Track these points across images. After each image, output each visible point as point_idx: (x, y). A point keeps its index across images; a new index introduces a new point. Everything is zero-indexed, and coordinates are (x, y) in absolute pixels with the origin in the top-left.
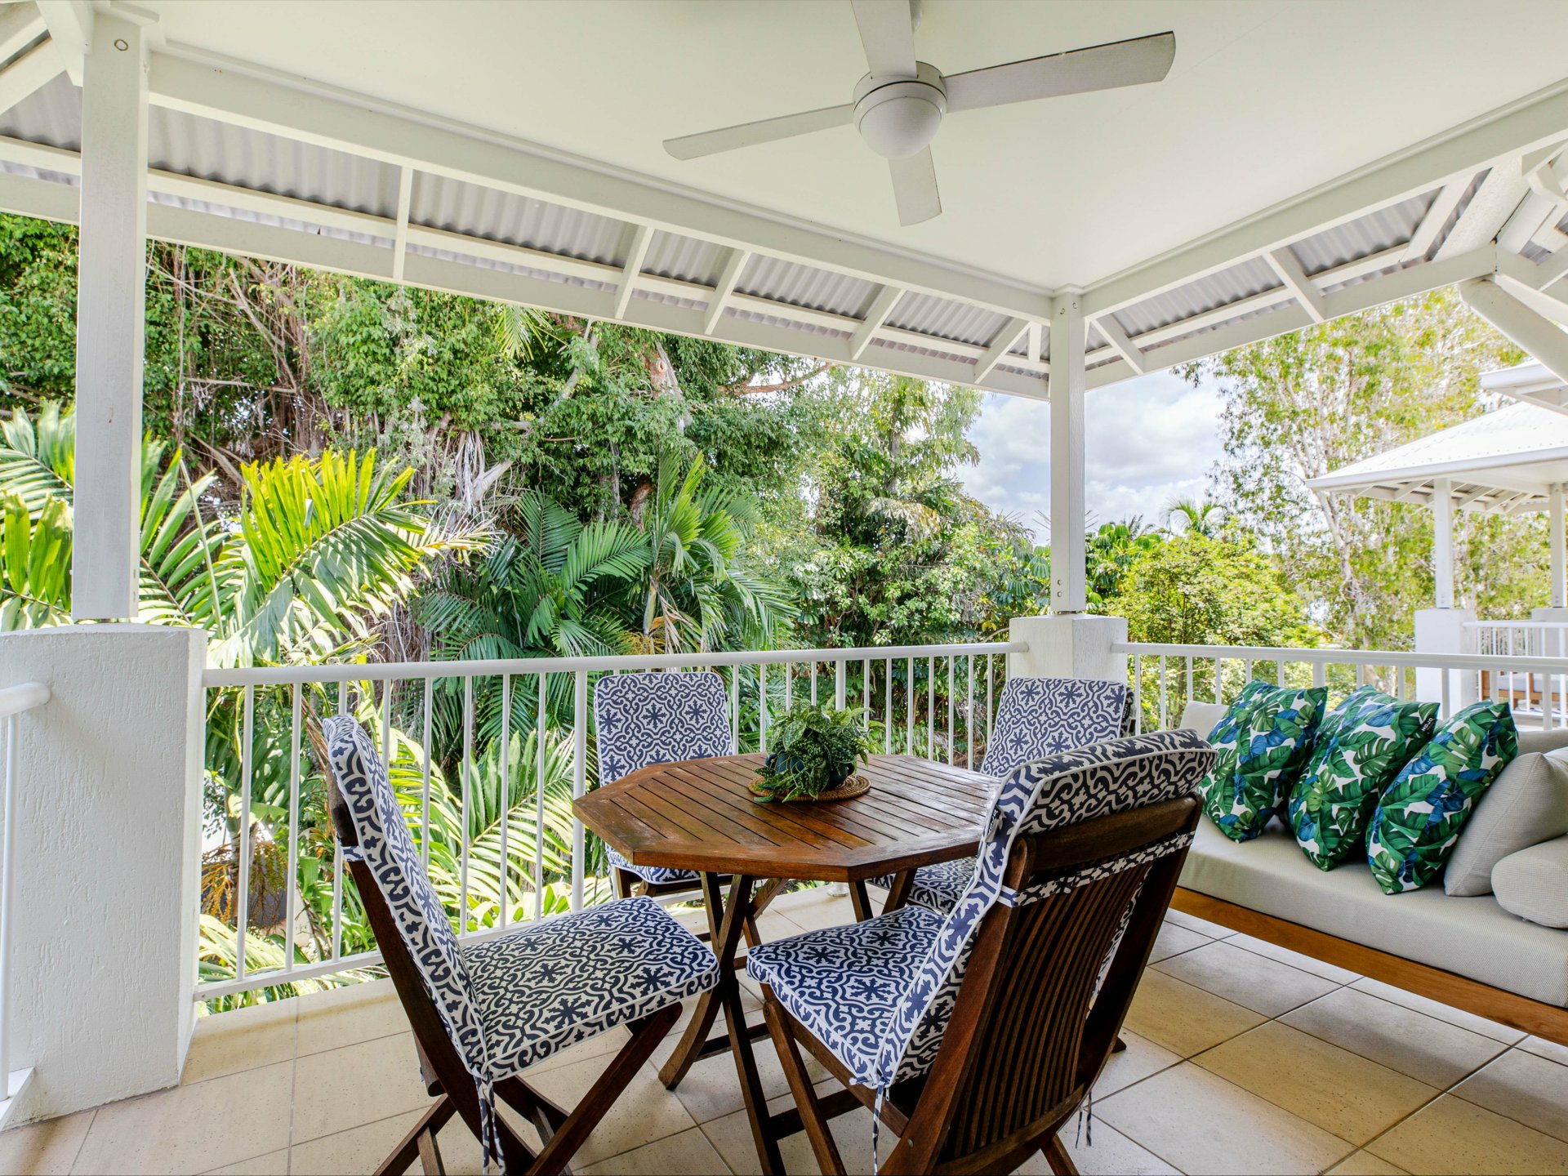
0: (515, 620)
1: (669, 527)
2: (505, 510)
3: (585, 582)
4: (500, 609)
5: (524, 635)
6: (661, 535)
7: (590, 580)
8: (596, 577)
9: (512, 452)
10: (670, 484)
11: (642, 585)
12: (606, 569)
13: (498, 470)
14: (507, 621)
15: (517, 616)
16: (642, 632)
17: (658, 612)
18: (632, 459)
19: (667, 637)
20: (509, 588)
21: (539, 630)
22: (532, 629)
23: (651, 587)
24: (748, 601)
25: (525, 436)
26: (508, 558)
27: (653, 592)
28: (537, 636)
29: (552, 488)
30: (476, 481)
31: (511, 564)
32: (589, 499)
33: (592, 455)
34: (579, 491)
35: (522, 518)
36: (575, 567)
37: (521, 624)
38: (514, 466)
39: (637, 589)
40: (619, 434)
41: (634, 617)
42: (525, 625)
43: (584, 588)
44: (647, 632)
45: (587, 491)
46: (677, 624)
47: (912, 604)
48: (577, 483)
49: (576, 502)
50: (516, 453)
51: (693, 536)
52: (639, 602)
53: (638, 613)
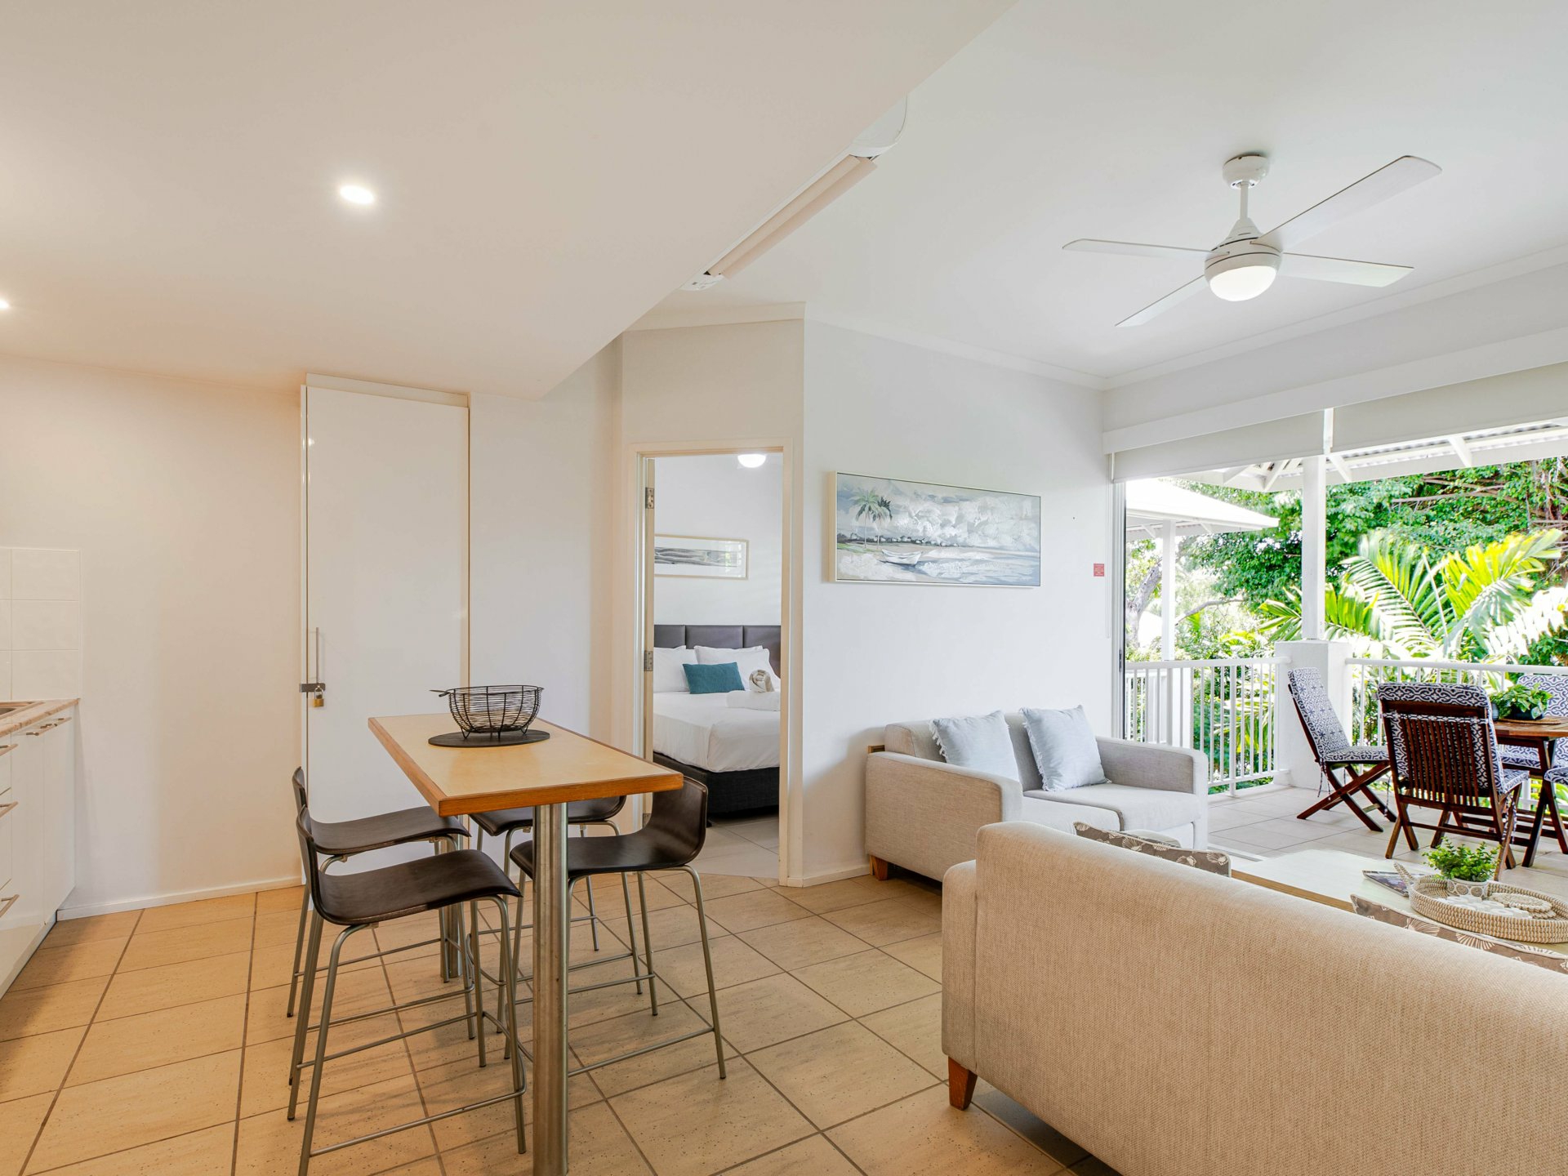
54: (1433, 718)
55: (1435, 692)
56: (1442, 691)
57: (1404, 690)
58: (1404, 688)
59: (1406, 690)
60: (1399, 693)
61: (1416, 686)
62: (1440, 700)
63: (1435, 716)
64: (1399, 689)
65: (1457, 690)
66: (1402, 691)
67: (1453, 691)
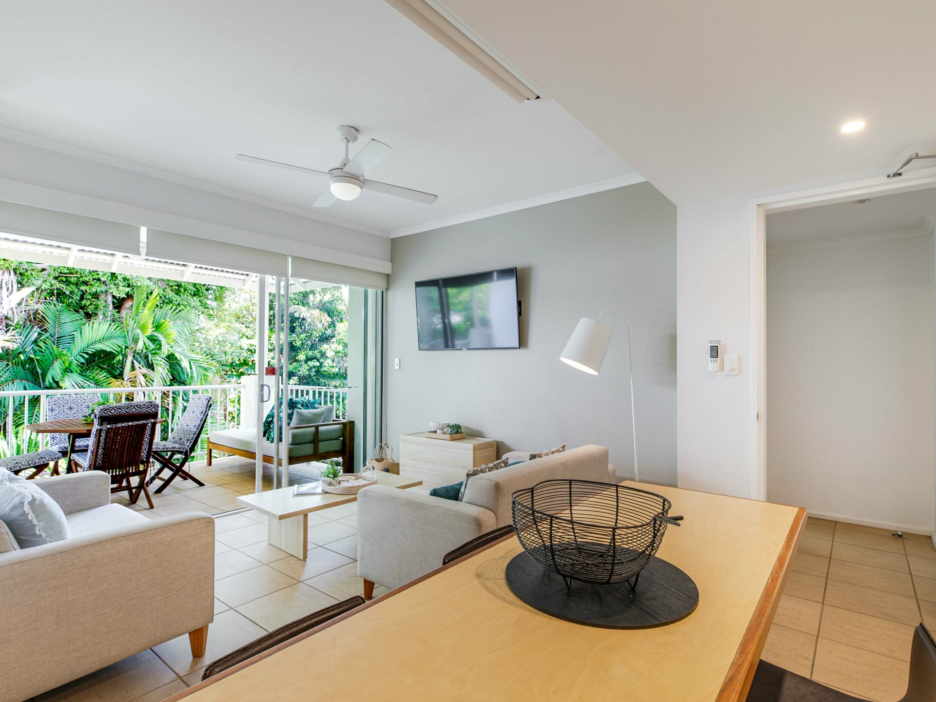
0: (37, 373)
1: (137, 326)
2: (31, 312)
3: (87, 353)
4: (27, 366)
5: (44, 381)
6: (133, 329)
7: (91, 352)
8: (94, 351)
9: (35, 282)
10: (140, 302)
11: (123, 355)
12: (100, 346)
13: (26, 291)
14: (32, 373)
15: (39, 371)
16: (123, 379)
17: (133, 368)
18: (115, 289)
19: (138, 382)
20: (32, 356)
21: (53, 379)
22: (49, 379)
23: (128, 356)
24: (185, 364)
25: (46, 272)
26: (33, 339)
27: (130, 358)
28: (51, 381)
29: (65, 300)
30: (10, 297)
31: (35, 341)
32: (90, 307)
33: (91, 285)
34: (83, 302)
35: (43, 317)
36: (80, 344)
37: (42, 375)
38: (37, 290)
39: (120, 357)
40: (106, 276)
41: (118, 371)
42: (44, 375)
43: (86, 356)
44: (126, 379)
45: (89, 303)
46: (145, 376)
47: (311, 363)
48: (82, 298)
49: (82, 308)
50: (38, 283)
51: (149, 331)
52: (122, 364)
53: (121, 369)
54: (130, 424)
55: (134, 408)
56: (138, 406)
57: (116, 409)
58: (116, 407)
59: (117, 409)
60: (113, 411)
61: (123, 405)
62: (115, 413)
63: (132, 422)
64: (113, 409)
65: (146, 405)
66: (115, 410)
67: (144, 405)
